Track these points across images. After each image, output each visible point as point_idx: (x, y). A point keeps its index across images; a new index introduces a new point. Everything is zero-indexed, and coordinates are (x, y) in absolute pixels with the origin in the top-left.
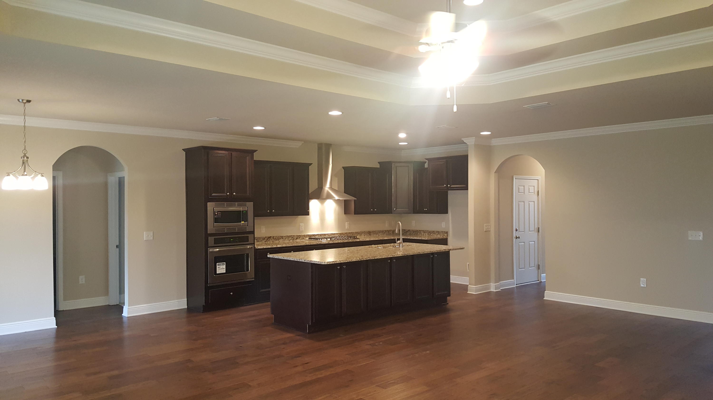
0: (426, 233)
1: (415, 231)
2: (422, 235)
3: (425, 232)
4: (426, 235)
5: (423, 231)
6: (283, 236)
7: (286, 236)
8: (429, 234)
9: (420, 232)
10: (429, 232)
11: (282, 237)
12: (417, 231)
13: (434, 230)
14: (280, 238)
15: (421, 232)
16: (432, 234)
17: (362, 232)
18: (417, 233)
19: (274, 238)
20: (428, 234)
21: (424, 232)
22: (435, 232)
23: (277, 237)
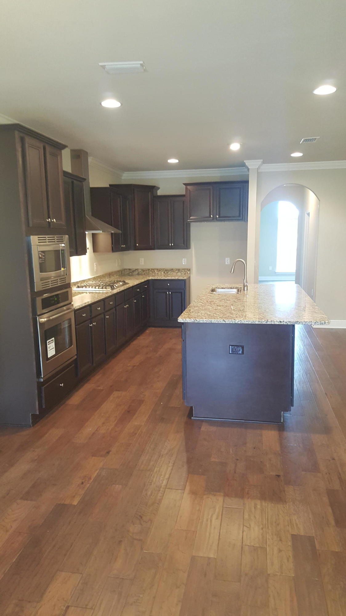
0: (161, 272)
1: (146, 270)
2: (156, 274)
3: (161, 270)
4: (162, 274)
5: (157, 269)
8: (166, 273)
9: (152, 270)
10: (166, 270)
12: (149, 270)
13: (173, 268)
15: (154, 271)
16: (170, 273)
18: (149, 272)
20: (164, 273)
21: (159, 270)
22: (173, 270)
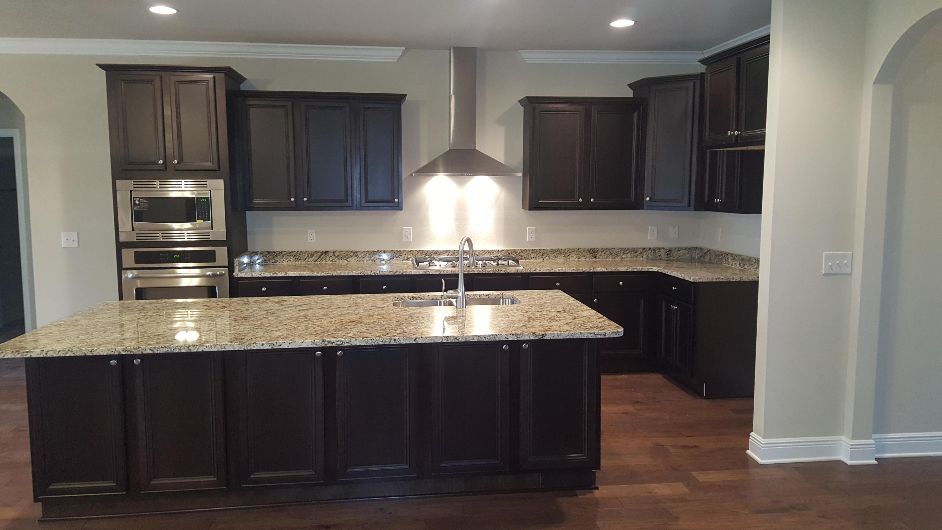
6: (357, 252)
7: (365, 251)
11: (355, 254)
14: (352, 256)
16: (747, 267)
17: (572, 249)
19: (336, 254)
23: (343, 253)
